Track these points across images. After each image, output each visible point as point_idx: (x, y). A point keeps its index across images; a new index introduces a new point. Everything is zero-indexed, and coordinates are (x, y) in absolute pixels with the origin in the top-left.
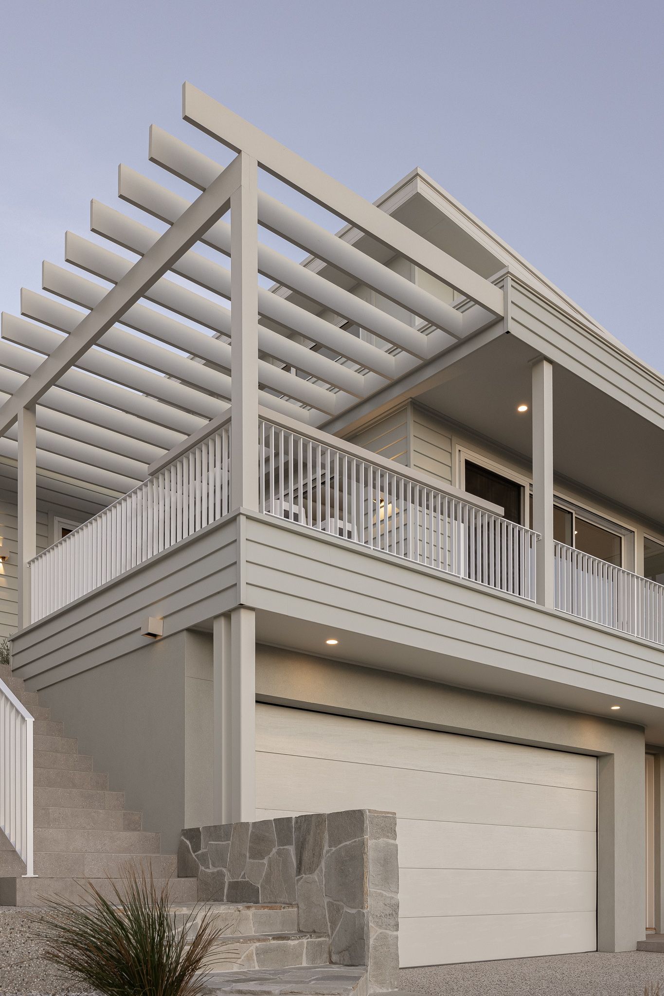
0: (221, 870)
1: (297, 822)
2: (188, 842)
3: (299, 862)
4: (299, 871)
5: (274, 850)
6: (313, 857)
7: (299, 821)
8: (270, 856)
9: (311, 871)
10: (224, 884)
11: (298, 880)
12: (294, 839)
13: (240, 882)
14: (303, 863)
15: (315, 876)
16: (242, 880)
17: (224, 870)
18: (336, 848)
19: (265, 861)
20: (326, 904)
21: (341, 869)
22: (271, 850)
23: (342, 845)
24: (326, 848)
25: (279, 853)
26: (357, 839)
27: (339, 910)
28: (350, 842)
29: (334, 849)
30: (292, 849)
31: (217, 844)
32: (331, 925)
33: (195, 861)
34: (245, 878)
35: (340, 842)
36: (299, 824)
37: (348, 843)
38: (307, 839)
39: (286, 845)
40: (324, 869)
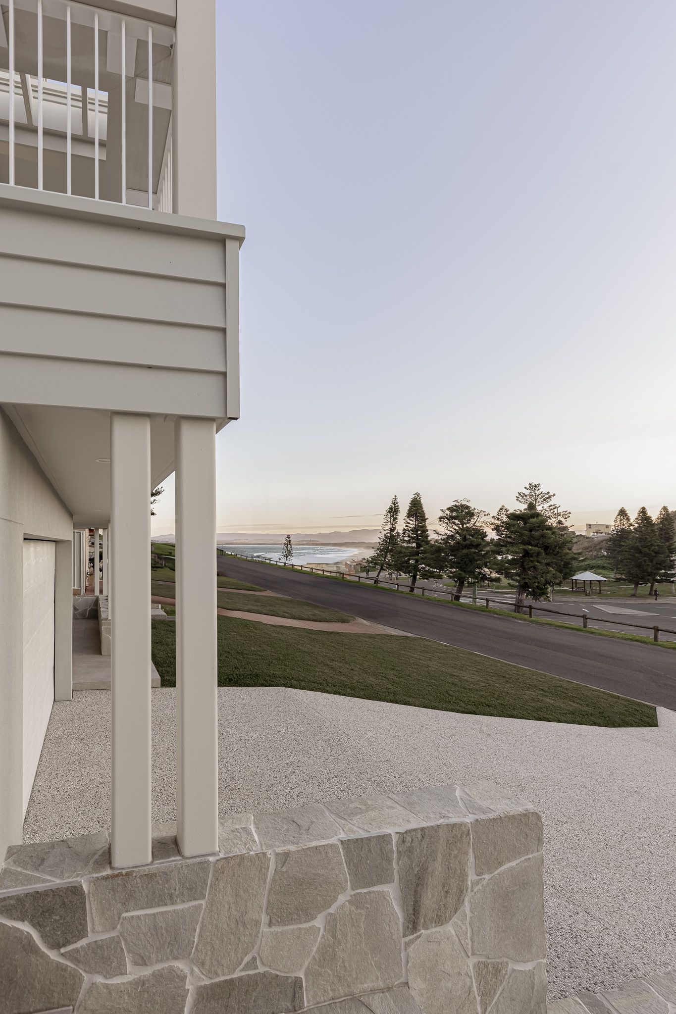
0: (171, 970)
1: (403, 841)
2: (25, 927)
3: (411, 911)
4: (413, 923)
5: (342, 899)
6: (446, 897)
7: (409, 839)
8: (332, 910)
9: (440, 919)
10: (184, 997)
11: (407, 944)
12: (395, 872)
13: (240, 979)
14: (423, 911)
15: (449, 928)
16: (244, 973)
17: (180, 965)
18: (491, 875)
19: (319, 922)
20: (471, 968)
21: (504, 907)
22: (335, 898)
23: (502, 868)
24: (472, 877)
25: (356, 901)
26: (530, 856)
27: (497, 970)
28: (518, 861)
29: (487, 877)
30: (391, 891)
31: (154, 915)
32: (481, 1000)
33: (64, 969)
34: (256, 968)
35: (501, 864)
36: (409, 845)
37: (513, 864)
38: (430, 869)
39: (374, 885)
40: (468, 912)
